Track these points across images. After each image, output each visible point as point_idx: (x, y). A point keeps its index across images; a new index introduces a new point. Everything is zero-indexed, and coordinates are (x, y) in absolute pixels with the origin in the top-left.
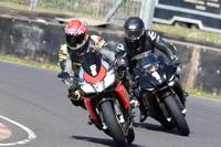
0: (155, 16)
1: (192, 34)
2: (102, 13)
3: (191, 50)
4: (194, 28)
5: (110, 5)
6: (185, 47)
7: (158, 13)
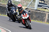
0: (38, 6)
1: (46, 10)
2: (26, 6)
3: (46, 14)
4: (46, 9)
5: (28, 4)
6: (45, 13)
7: (39, 6)
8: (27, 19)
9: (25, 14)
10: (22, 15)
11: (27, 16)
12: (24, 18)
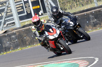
8: (58, 38)
9: (51, 30)
10: (47, 33)
11: (56, 33)
12: (51, 37)
